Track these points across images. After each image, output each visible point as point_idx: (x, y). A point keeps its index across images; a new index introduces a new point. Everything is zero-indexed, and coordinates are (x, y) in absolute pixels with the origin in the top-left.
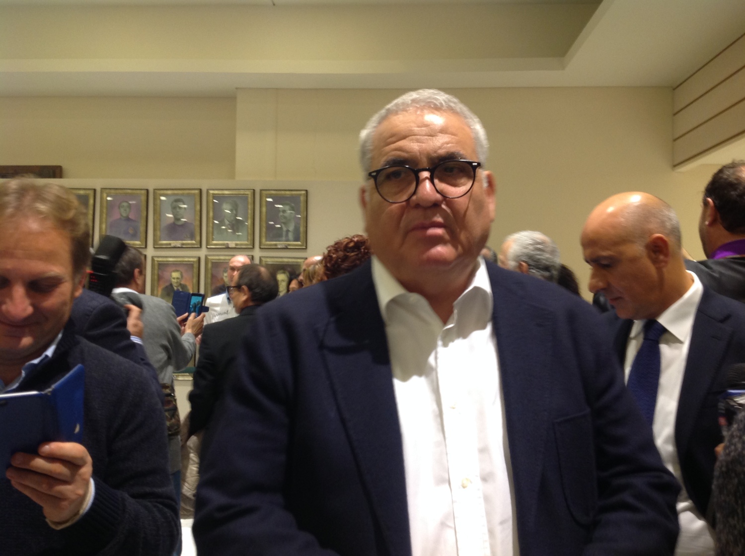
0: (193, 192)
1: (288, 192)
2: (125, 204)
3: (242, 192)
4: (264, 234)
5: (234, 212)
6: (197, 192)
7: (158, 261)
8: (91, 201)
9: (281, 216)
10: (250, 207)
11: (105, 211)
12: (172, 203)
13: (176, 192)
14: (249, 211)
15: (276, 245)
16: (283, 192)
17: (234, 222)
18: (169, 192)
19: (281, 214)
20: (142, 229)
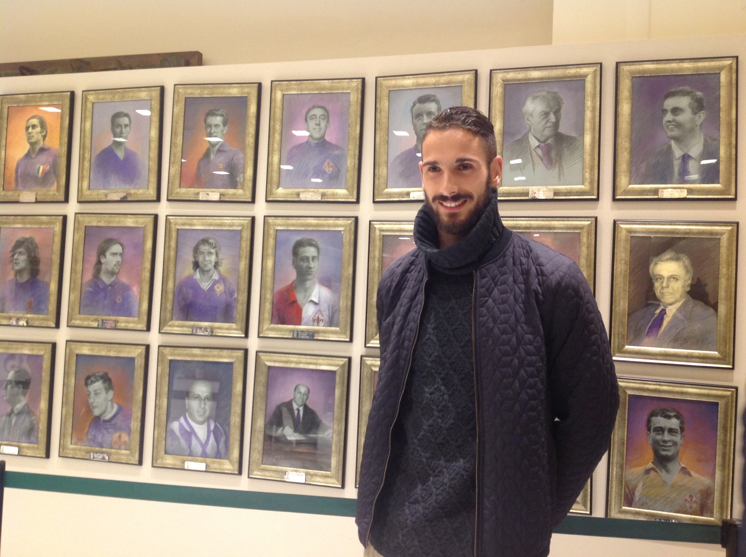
0: (459, 77)
1: (686, 65)
2: (318, 112)
3: (572, 71)
4: (623, 166)
5: (552, 118)
6: (468, 77)
7: (381, 230)
8: (253, 109)
9: (669, 122)
10: (589, 103)
11: (278, 127)
12: (414, 105)
13: (422, 80)
14: (588, 114)
15: (656, 191)
16: (674, 65)
17: (549, 141)
18: (409, 82)
19: (669, 117)
20: (350, 162)
